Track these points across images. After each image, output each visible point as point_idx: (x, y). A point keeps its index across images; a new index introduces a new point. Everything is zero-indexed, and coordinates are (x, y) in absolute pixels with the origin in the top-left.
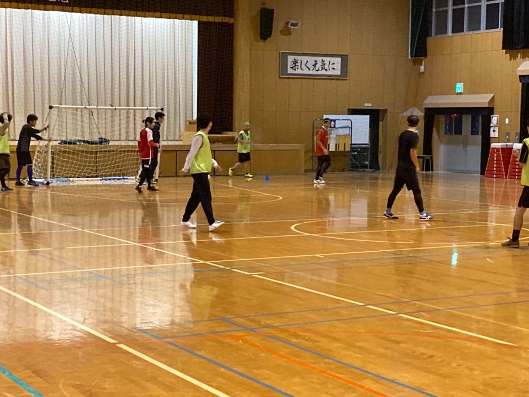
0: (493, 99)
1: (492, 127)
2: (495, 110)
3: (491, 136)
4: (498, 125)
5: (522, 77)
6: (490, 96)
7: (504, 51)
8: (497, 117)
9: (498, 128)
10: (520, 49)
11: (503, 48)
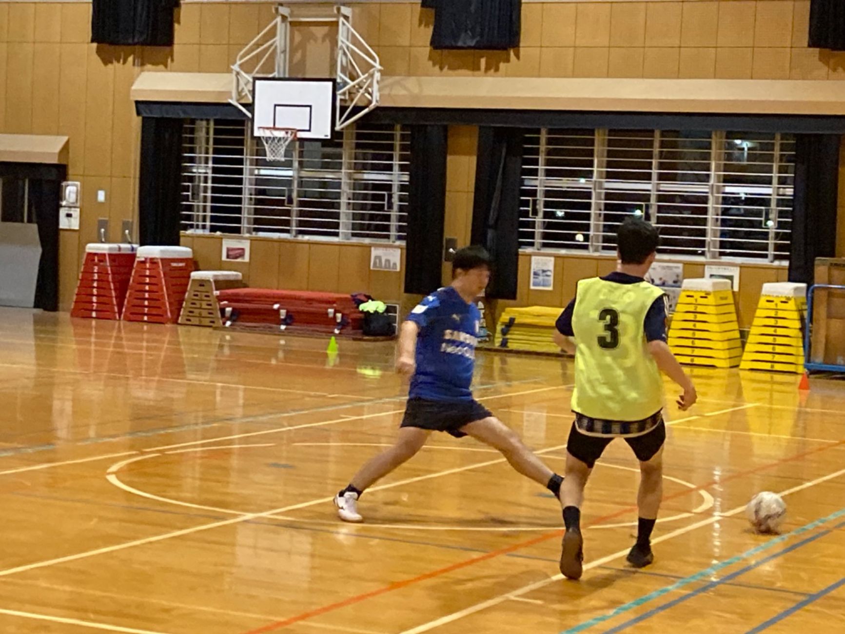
0: (66, 148)
1: (65, 207)
2: (71, 171)
3: (61, 226)
4: (78, 205)
5: (141, 106)
6: (60, 141)
7: (95, 45)
8: (76, 186)
9: (78, 210)
10: (135, 44)
11: (93, 41)
